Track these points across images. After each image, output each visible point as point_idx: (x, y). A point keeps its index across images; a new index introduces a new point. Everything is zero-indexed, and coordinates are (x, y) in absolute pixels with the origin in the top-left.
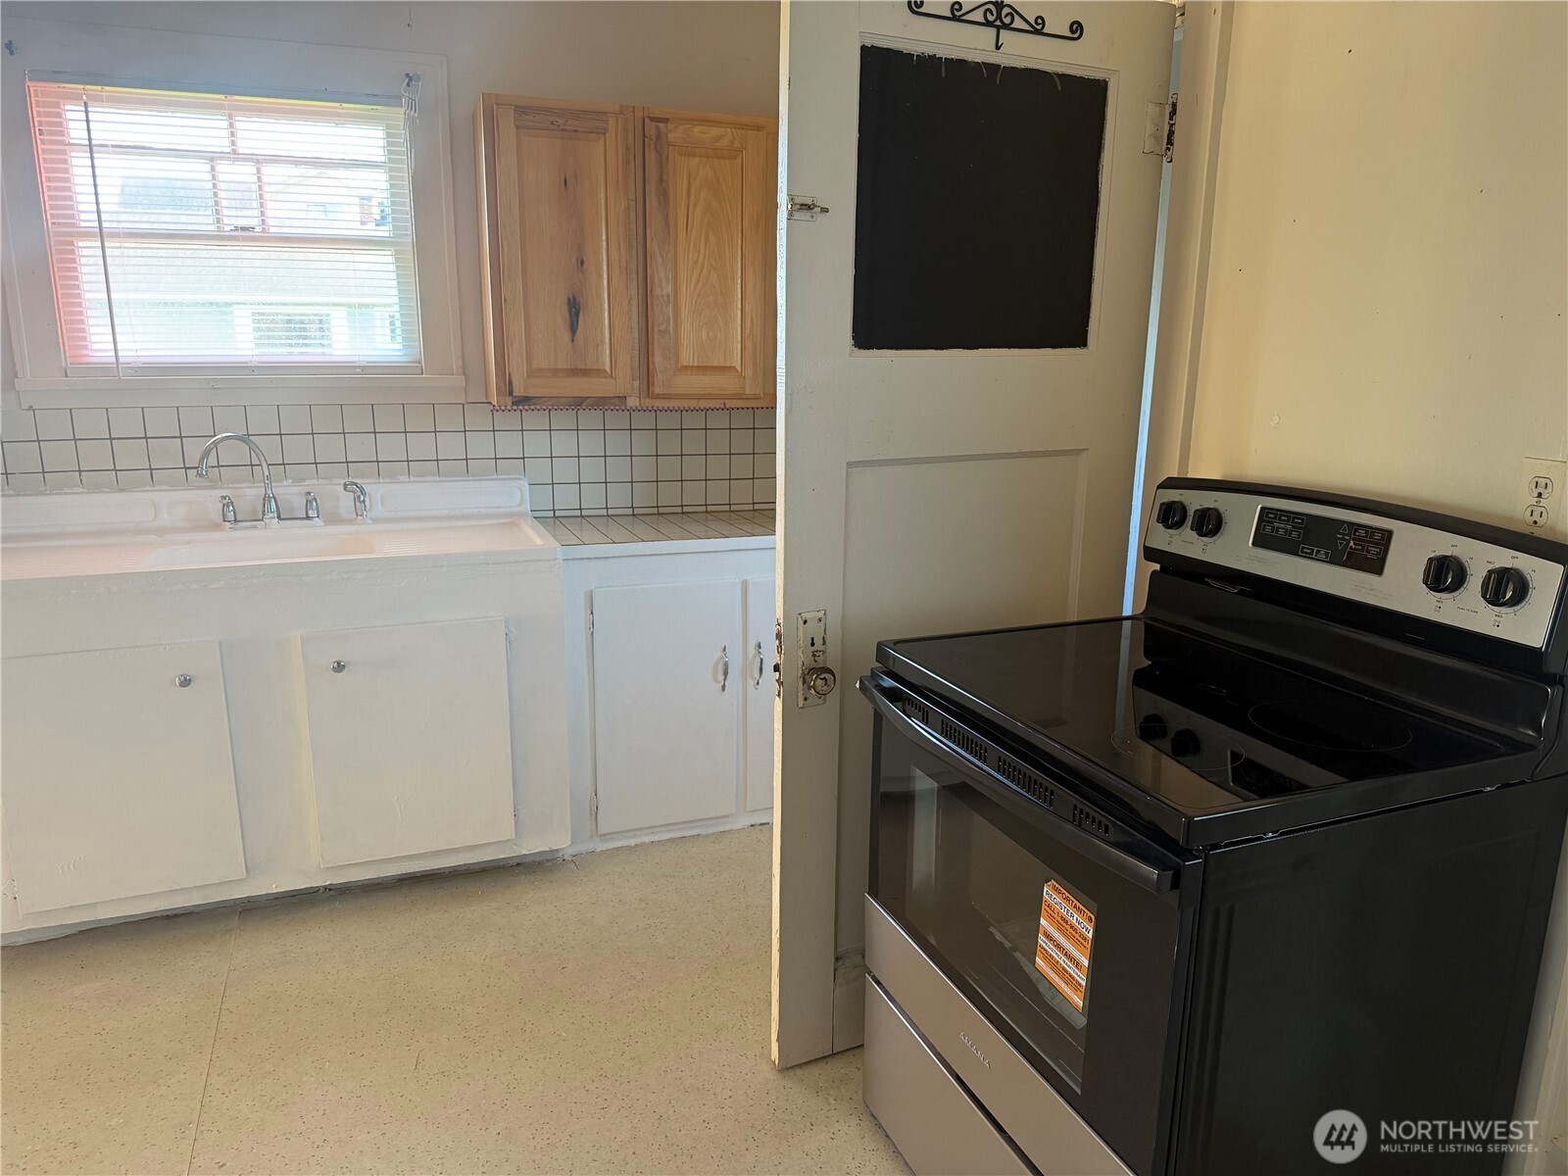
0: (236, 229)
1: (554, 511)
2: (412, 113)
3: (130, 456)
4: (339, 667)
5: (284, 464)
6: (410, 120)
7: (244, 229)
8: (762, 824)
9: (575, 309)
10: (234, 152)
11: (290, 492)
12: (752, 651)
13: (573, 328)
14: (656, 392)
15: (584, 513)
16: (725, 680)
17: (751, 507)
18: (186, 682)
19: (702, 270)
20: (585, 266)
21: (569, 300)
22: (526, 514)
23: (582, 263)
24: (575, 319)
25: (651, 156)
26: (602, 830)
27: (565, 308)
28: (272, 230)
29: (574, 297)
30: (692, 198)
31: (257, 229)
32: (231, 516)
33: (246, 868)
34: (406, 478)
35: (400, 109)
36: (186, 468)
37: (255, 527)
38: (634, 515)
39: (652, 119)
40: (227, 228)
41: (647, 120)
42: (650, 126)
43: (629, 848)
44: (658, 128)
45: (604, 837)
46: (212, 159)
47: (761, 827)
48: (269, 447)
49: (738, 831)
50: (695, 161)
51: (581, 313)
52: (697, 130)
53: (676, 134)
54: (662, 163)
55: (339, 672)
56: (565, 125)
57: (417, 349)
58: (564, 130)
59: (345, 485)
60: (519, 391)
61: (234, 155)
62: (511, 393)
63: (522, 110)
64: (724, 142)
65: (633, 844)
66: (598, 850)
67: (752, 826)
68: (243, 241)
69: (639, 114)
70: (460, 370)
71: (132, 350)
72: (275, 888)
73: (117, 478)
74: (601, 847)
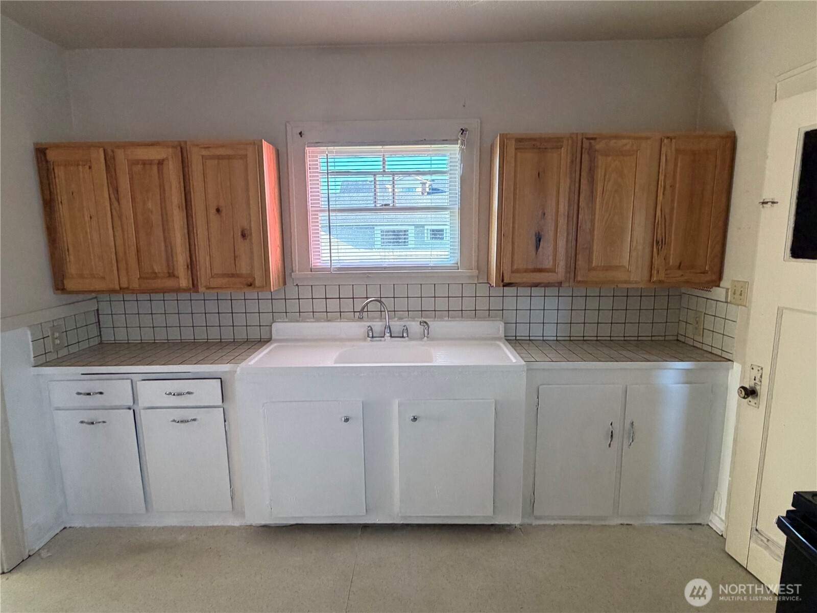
0: (382, 205)
1: (516, 336)
2: (463, 147)
3: (333, 305)
4: (415, 419)
5: (394, 311)
6: (462, 150)
7: (386, 205)
8: (627, 524)
9: (539, 239)
10: (384, 171)
11: (397, 325)
12: (627, 425)
13: (537, 248)
14: (578, 280)
15: (531, 338)
16: (611, 441)
17: (623, 338)
18: (347, 420)
19: (610, 215)
20: (545, 216)
21: (536, 234)
22: (502, 338)
23: (544, 214)
24: (538, 242)
25: (585, 157)
26: (536, 513)
27: (534, 238)
28: (397, 205)
29: (539, 233)
30: (607, 176)
31: (391, 205)
32: (371, 335)
33: (366, 509)
34: (447, 319)
35: (456, 146)
36: (354, 312)
37: (381, 341)
38: (557, 340)
39: (587, 139)
40: (378, 205)
41: (584, 140)
42: (586, 144)
43: (550, 525)
44: (590, 143)
45: (537, 518)
46: (375, 175)
47: (628, 526)
48: (389, 303)
49: (614, 526)
50: (610, 159)
51: (542, 240)
52: (612, 143)
53: (599, 146)
54: (592, 160)
55: (415, 421)
56: (540, 145)
57: (457, 258)
58: (539, 148)
59: (421, 323)
60: (506, 281)
61: (384, 173)
62: (503, 281)
63: (519, 140)
64: (628, 147)
65: (552, 524)
66: (533, 524)
67: (621, 524)
68: (385, 210)
69: (580, 138)
70: (476, 267)
71: (337, 260)
72: (378, 521)
73: (327, 316)
74: (536, 523)
